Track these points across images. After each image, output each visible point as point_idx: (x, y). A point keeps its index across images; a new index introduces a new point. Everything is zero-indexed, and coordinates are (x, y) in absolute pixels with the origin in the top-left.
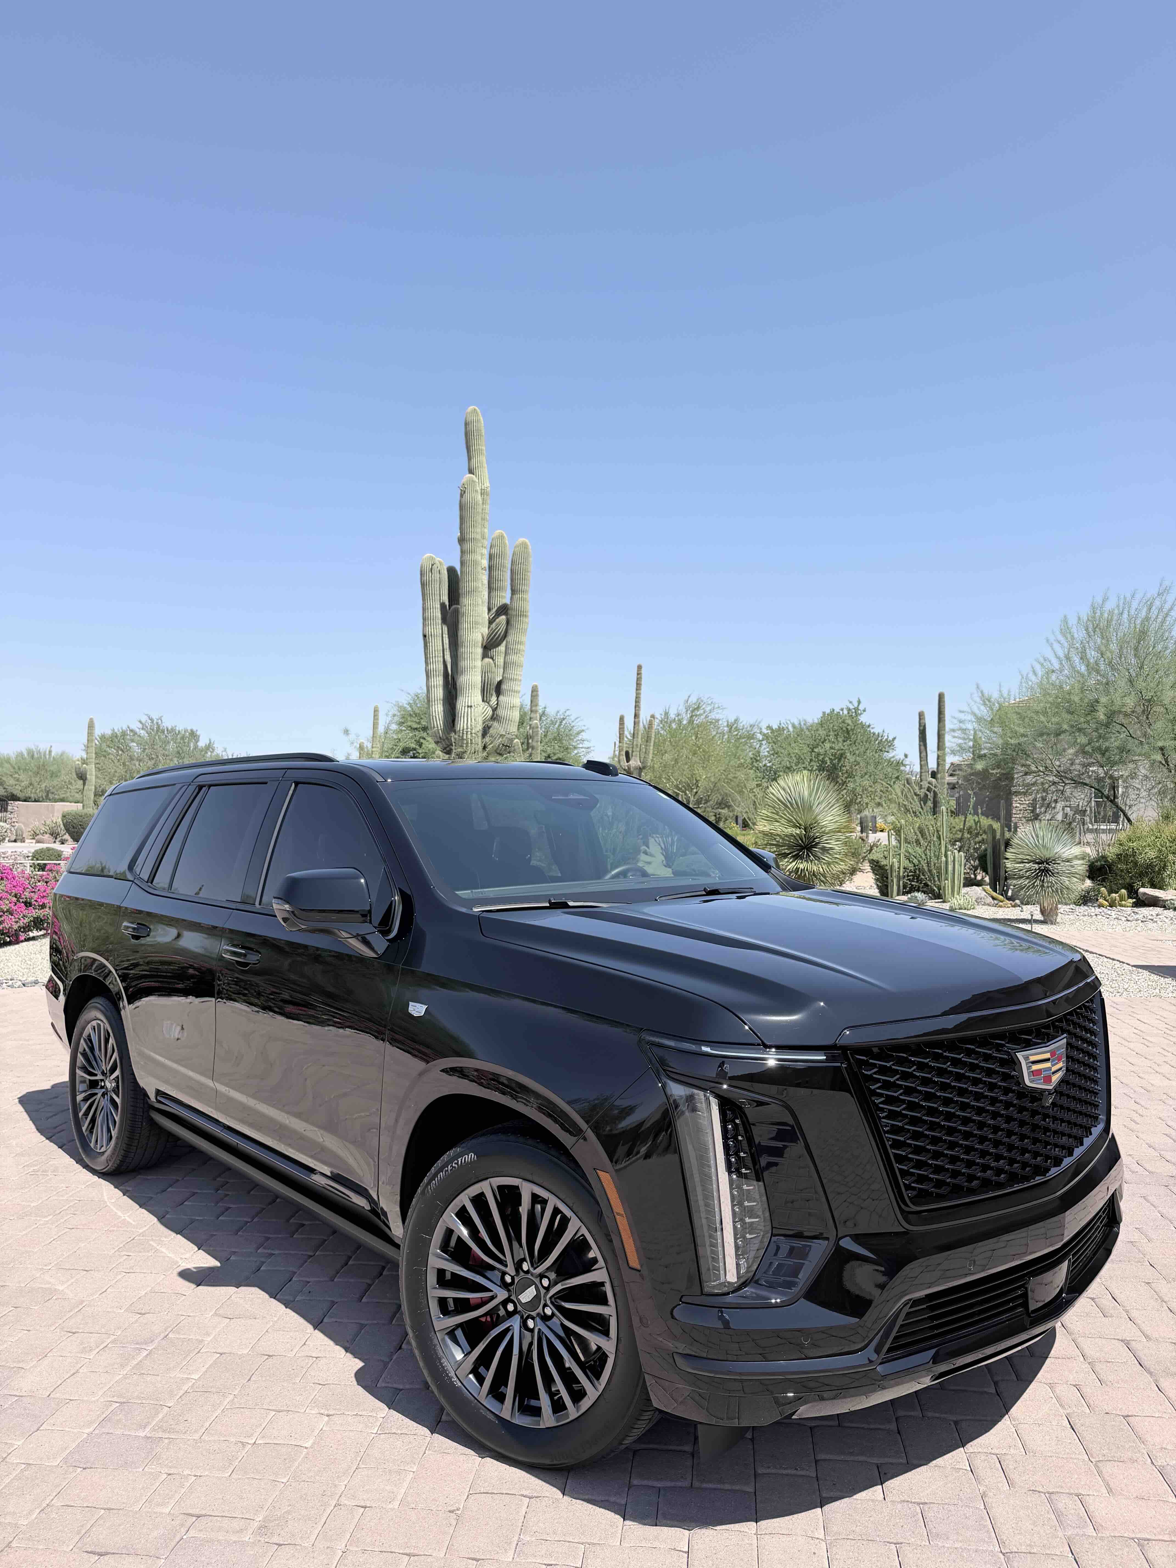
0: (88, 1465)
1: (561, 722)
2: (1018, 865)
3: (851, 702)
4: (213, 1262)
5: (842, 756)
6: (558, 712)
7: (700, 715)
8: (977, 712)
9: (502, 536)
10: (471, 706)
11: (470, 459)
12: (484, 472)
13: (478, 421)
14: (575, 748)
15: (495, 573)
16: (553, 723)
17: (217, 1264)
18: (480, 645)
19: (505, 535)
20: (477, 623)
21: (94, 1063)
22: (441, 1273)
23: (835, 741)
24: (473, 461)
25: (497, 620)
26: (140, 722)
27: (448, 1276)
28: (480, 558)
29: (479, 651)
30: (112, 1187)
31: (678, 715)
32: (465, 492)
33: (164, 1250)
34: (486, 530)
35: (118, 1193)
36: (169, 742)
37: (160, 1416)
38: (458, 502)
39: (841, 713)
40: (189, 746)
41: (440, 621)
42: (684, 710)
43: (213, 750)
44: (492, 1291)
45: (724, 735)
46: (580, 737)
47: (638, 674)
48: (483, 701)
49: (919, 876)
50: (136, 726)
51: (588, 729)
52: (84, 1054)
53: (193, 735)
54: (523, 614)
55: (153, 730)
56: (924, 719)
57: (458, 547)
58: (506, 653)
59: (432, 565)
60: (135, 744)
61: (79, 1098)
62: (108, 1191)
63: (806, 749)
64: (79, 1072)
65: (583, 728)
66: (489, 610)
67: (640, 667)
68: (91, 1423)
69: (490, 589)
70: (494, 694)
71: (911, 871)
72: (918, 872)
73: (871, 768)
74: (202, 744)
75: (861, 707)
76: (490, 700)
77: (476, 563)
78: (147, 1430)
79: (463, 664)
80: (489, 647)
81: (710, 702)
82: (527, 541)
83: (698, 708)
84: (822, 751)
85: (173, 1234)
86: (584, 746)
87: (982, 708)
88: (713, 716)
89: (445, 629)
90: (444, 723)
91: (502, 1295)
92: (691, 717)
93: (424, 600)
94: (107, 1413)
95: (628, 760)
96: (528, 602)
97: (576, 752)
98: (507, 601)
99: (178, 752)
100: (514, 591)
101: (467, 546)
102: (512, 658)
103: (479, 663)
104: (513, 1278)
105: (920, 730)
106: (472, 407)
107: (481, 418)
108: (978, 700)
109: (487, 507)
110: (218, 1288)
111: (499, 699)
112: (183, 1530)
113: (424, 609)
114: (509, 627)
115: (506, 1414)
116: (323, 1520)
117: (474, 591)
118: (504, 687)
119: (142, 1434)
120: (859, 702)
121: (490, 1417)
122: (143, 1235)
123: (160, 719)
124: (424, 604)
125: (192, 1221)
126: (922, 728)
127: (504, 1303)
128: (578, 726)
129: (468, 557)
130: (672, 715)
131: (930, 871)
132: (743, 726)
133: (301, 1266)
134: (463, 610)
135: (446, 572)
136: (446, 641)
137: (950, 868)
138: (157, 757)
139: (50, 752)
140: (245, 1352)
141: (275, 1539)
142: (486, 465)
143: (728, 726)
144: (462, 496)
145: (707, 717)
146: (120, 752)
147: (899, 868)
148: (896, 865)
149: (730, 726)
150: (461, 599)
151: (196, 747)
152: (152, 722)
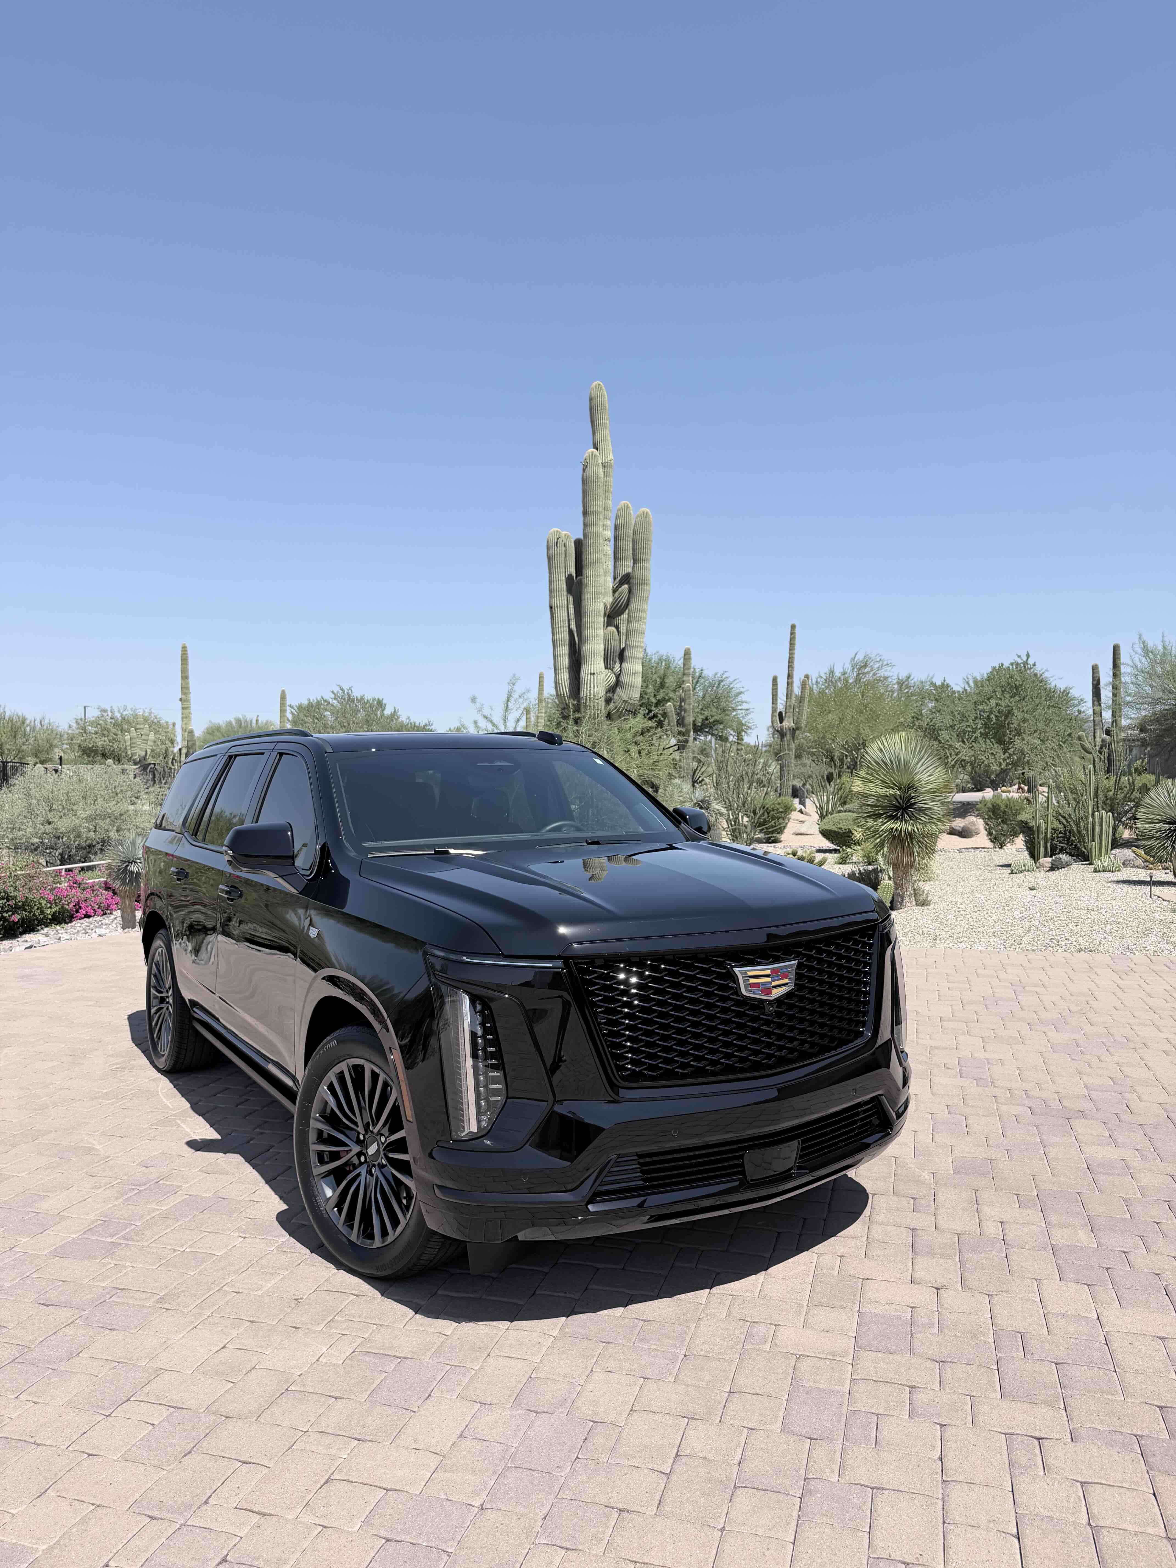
0: (64, 1256)
1: (719, 684)
2: (1147, 826)
3: (1019, 657)
4: (215, 1136)
5: (1009, 713)
6: (716, 674)
7: (868, 673)
8: (1139, 664)
9: (627, 507)
10: (594, 674)
11: (594, 433)
12: (608, 446)
13: (602, 396)
14: (735, 710)
15: (620, 543)
16: (711, 685)
17: (220, 1138)
18: (602, 614)
19: (630, 505)
20: (599, 593)
21: (161, 983)
22: (320, 1133)
23: (1002, 697)
24: (597, 435)
25: (620, 589)
26: (333, 692)
27: (325, 1135)
28: (601, 529)
29: (601, 620)
30: (168, 1081)
31: (844, 673)
32: (586, 466)
33: (184, 1126)
34: (610, 502)
35: (171, 1086)
36: (359, 711)
37: (128, 1230)
38: (581, 477)
39: (1011, 667)
40: (376, 715)
41: (565, 593)
42: (850, 668)
43: (398, 718)
44: (349, 1146)
45: (893, 692)
46: (739, 699)
47: (791, 634)
48: (606, 668)
49: (1070, 837)
50: (329, 697)
51: (748, 690)
52: (155, 976)
53: (380, 704)
54: (644, 582)
55: (344, 699)
56: (1098, 672)
57: (582, 519)
58: (629, 622)
59: (558, 539)
60: (329, 713)
61: (153, 1010)
62: (164, 1084)
63: (970, 706)
64: (153, 991)
65: (742, 690)
66: (615, 579)
67: (793, 627)
68: (78, 1231)
69: (616, 559)
70: (618, 660)
71: (1060, 833)
72: (1068, 834)
73: (1041, 725)
74: (388, 711)
75: (1031, 662)
76: (613, 667)
77: (597, 535)
78: (115, 1238)
79: (587, 633)
80: (612, 616)
81: (878, 660)
82: (648, 510)
83: (865, 666)
84: (987, 708)
85: (197, 1116)
86: (742, 707)
87: (1143, 660)
88: (882, 673)
89: (571, 599)
90: (570, 690)
91: (356, 1149)
92: (858, 675)
93: (550, 573)
94: (92, 1226)
95: (781, 720)
96: (650, 570)
97: (734, 713)
98: (630, 570)
99: (367, 721)
100: (635, 561)
101: (590, 519)
102: (634, 625)
103: (601, 632)
104: (364, 1137)
105: (1093, 684)
106: (596, 383)
107: (605, 393)
108: (1140, 651)
109: (611, 479)
110: (210, 1153)
111: (623, 666)
112: (108, 1296)
113: (550, 582)
114: (631, 596)
115: (353, 1237)
116: (204, 1298)
117: (596, 562)
118: (627, 654)
119: (109, 1240)
120: (1028, 656)
121: (344, 1240)
122: (174, 1115)
123: (350, 689)
124: (550, 576)
125: (215, 1108)
126: (1095, 682)
127: (359, 1155)
128: (737, 687)
129: (591, 530)
130: (838, 674)
131: (1079, 832)
132: (914, 683)
133: (281, 1142)
134: (585, 581)
135: (573, 545)
136: (572, 611)
137: (1097, 829)
138: (349, 724)
139: (257, 721)
140: (208, 1195)
141: (166, 1306)
142: (609, 438)
143: (898, 683)
144: (584, 470)
145: (874, 674)
146: (316, 721)
147: (1047, 829)
148: (1043, 826)
149: (901, 683)
150: (584, 570)
151: (382, 715)
152: (344, 692)
